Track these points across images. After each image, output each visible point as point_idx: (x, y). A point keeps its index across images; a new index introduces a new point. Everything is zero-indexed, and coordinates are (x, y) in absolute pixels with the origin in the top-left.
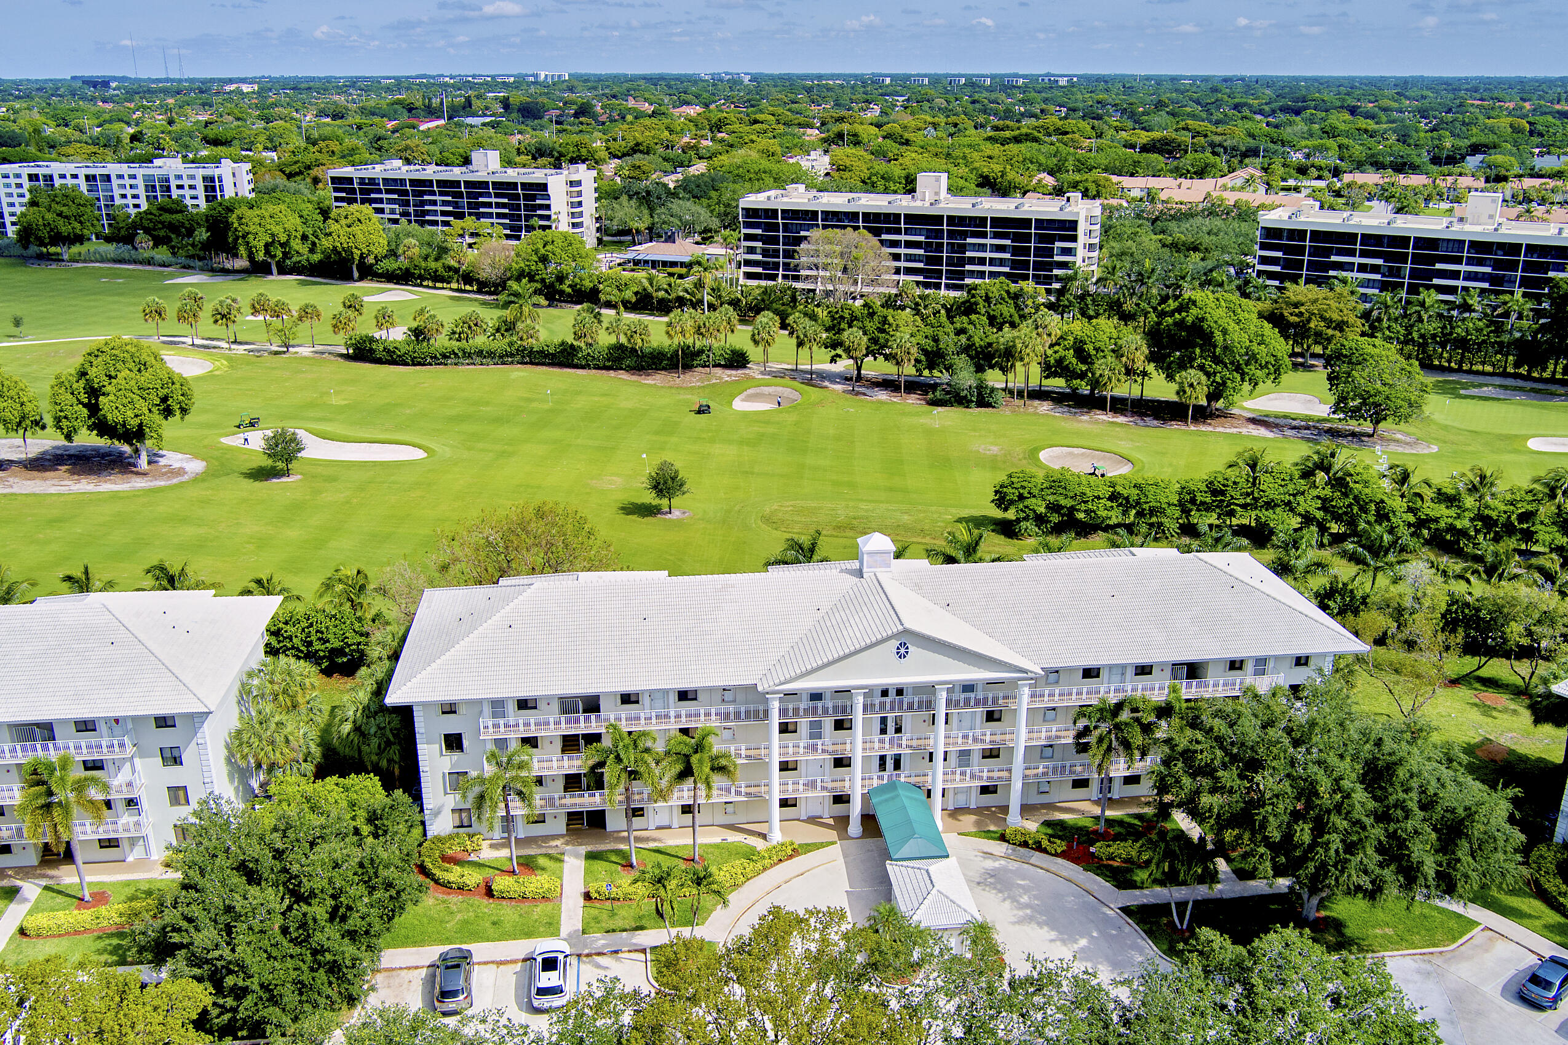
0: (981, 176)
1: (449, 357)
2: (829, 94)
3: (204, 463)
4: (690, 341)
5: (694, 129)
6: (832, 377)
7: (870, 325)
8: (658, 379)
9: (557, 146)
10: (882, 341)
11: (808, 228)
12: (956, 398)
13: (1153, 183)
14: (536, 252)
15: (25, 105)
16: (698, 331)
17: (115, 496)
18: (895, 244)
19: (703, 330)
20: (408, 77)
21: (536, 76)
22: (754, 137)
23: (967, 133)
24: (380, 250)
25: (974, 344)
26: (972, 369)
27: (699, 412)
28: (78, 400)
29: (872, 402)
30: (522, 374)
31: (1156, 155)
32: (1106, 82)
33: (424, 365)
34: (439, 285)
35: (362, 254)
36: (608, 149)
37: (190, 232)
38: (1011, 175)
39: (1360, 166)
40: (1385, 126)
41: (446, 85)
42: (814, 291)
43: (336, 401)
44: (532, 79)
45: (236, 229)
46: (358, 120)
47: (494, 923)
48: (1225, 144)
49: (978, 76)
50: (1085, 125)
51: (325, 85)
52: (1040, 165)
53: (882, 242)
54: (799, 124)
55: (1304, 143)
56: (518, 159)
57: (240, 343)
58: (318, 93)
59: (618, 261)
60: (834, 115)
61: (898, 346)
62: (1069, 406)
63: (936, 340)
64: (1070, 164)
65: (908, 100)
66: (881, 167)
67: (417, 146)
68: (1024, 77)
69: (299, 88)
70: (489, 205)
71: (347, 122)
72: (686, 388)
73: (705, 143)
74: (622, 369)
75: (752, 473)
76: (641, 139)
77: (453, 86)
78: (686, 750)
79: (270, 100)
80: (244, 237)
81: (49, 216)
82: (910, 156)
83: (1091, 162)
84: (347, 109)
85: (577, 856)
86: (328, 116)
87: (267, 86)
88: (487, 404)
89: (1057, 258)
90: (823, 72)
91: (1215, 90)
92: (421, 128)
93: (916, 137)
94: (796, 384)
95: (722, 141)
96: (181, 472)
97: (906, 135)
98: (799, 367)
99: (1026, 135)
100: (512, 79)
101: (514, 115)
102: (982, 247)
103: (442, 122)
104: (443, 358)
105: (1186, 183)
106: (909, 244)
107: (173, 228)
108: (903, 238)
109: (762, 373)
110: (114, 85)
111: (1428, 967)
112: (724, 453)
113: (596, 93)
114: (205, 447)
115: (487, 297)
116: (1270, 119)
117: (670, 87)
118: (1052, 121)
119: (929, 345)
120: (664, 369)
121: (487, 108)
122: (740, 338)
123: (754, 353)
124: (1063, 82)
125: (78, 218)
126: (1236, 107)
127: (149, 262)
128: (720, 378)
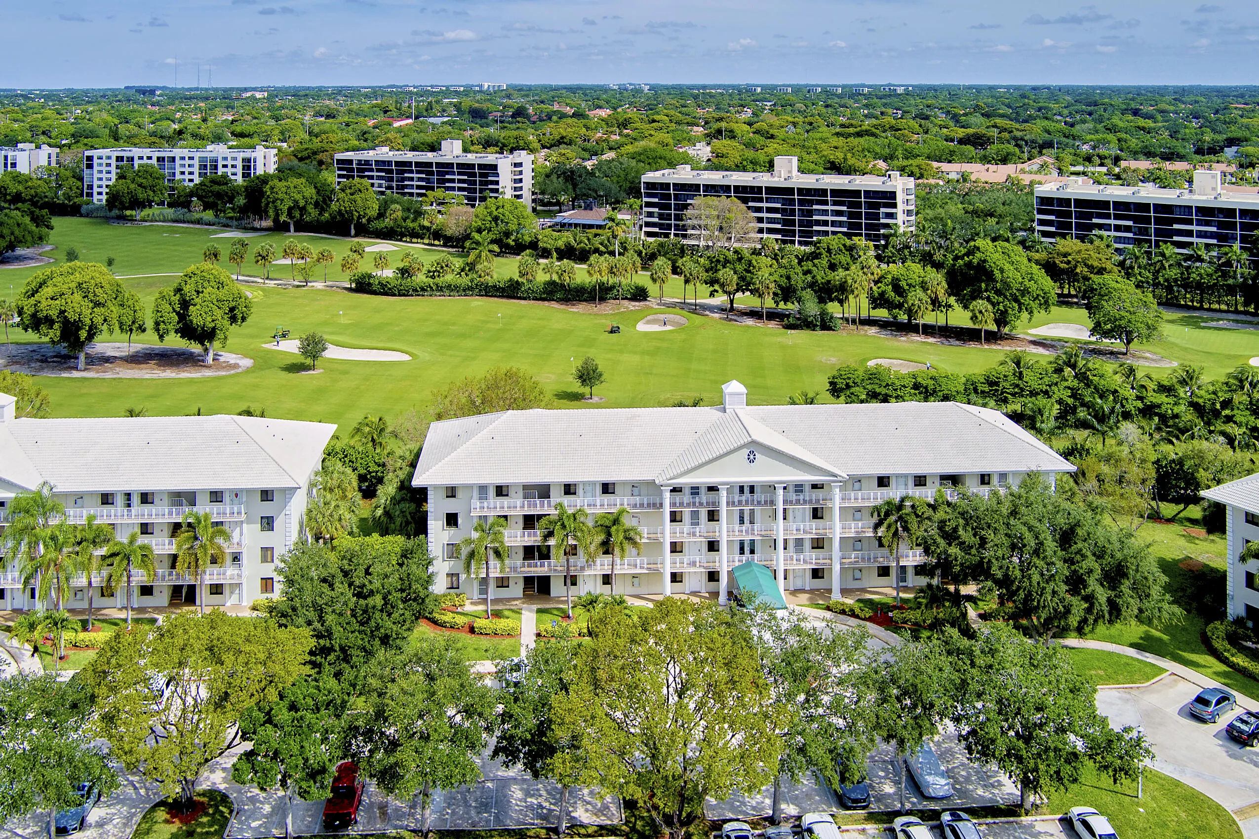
0: (829, 162)
1: (426, 290)
2: (711, 100)
3: (252, 361)
4: (605, 279)
5: (605, 126)
6: (711, 309)
7: (740, 267)
8: (581, 308)
9: (501, 138)
10: (748, 279)
11: (692, 197)
12: (804, 323)
13: (966, 167)
14: (490, 214)
15: (97, 108)
16: (611, 272)
17: (191, 381)
18: (759, 210)
19: (615, 270)
20: (380, 87)
21: (481, 86)
22: (653, 133)
23: (820, 129)
24: (373, 213)
25: (817, 282)
26: (816, 300)
27: (612, 332)
28: (173, 309)
29: (741, 326)
30: (479, 303)
31: (968, 146)
32: (936, 90)
33: (407, 296)
34: (414, 240)
35: (360, 215)
36: (540, 141)
37: (231, 200)
38: (851, 161)
39: (1134, 155)
40: (1160, 124)
41: (411, 93)
42: (698, 246)
43: (344, 321)
44: (477, 89)
45: (268, 196)
46: (346, 119)
47: (475, 649)
48: (1026, 138)
49: (832, 86)
50: (914, 124)
51: (318, 93)
52: (877, 153)
53: (749, 208)
54: (688, 123)
55: (1089, 137)
56: (472, 148)
57: (271, 279)
58: (313, 99)
59: (549, 224)
60: (715, 116)
61: (761, 282)
62: (892, 330)
63: (788, 278)
64: (899, 153)
65: (774, 105)
66: (750, 154)
67: (395, 138)
68: (869, 87)
69: (299, 95)
70: (453, 181)
71: (338, 121)
72: (602, 315)
73: (614, 137)
74: (553, 300)
75: (651, 374)
76: (565, 134)
77: (417, 94)
78: (608, 523)
79: (278, 104)
80: (273, 202)
81: (132, 186)
82: (772, 146)
83: (916, 151)
84: (338, 111)
85: (531, 611)
86: (322, 116)
87: (274, 94)
88: (454, 324)
89: (882, 221)
90: (707, 83)
91: (1023, 96)
92: (395, 125)
93: (780, 133)
94: (684, 312)
95: (627, 136)
96: (236, 366)
97: (771, 131)
98: (687, 301)
99: (866, 131)
100: (462, 89)
101: (466, 116)
102: (825, 212)
103: (410, 121)
104: (421, 291)
105: (993, 167)
106: (769, 210)
107: (219, 195)
108: (764, 205)
109: (658, 304)
110: (158, 93)
111: (1128, 696)
112: (631, 360)
113: (528, 99)
114: (252, 350)
115: (451, 250)
116: (1068, 119)
117: (586, 95)
118: (888, 120)
119: (784, 282)
120: (585, 300)
121: (444, 111)
122: (642, 279)
123: (653, 289)
124: (900, 90)
125: (152, 188)
126: (1040, 109)
127: (199, 222)
128: (627, 308)
